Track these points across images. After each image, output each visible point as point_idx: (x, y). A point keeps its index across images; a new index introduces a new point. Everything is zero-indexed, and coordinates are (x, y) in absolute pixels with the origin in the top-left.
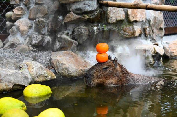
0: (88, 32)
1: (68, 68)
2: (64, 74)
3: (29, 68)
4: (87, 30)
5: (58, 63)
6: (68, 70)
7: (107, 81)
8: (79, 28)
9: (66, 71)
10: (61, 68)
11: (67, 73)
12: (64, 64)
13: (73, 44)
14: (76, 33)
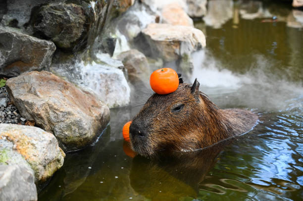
0: (84, 17)
1: (80, 121)
2: (69, 137)
3: (20, 147)
4: (81, 11)
5: (51, 113)
6: (80, 127)
7: (181, 138)
8: (55, 8)
9: (75, 131)
10: (62, 125)
11: (78, 135)
12: (69, 113)
13: (46, 51)
14: (48, 22)
